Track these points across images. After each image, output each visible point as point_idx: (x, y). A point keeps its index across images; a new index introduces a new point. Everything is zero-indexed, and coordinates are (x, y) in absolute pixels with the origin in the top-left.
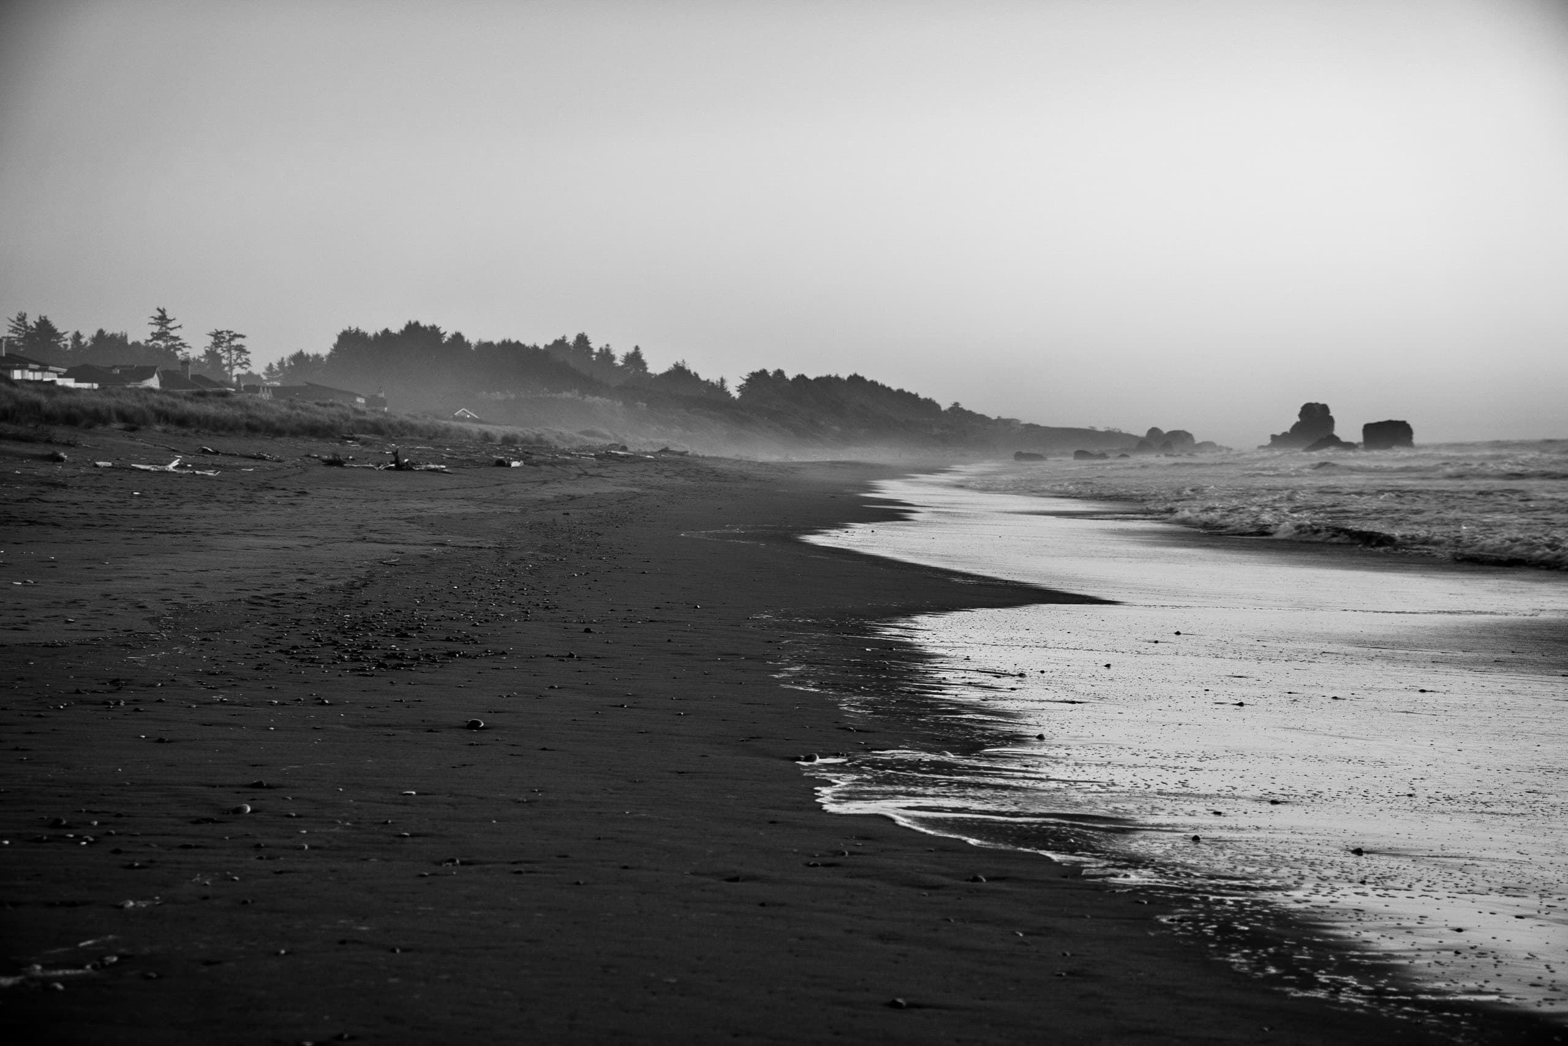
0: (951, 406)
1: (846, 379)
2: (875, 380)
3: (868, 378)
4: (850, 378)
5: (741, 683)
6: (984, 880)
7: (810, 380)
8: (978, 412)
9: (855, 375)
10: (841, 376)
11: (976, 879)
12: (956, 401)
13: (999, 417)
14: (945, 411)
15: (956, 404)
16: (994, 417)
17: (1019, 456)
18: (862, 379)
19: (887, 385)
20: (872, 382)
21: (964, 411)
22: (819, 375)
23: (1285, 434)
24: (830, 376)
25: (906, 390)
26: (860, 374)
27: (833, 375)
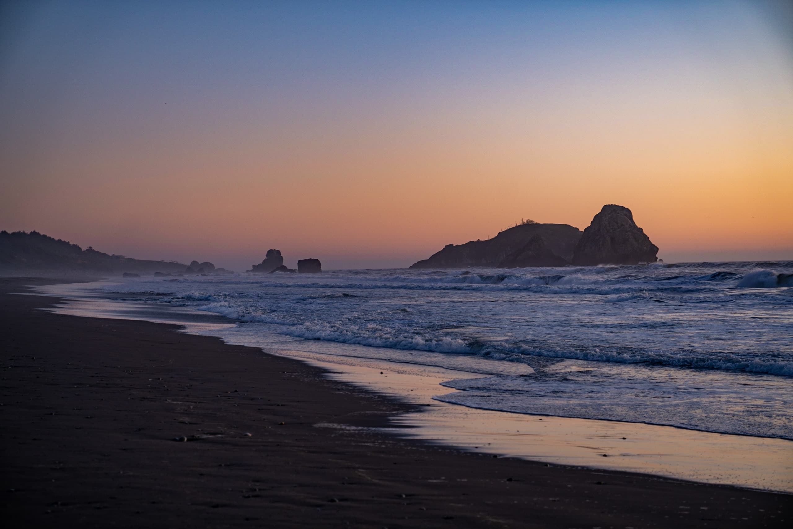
0: (87, 248)
1: (29, 233)
2: (45, 234)
3: (42, 234)
4: (31, 233)
5: (102, 400)
6: (337, 501)
7: (9, 234)
8: (102, 252)
9: (34, 232)
10: (26, 232)
11: (333, 501)
12: (90, 246)
13: (113, 255)
14: (84, 251)
15: (90, 247)
16: (111, 255)
17: (126, 275)
18: (38, 234)
19: (52, 237)
20: (44, 235)
21: (95, 251)
22: (14, 231)
23: (259, 265)
24: (20, 232)
25: (63, 240)
26: (37, 231)
27: (22, 231)
